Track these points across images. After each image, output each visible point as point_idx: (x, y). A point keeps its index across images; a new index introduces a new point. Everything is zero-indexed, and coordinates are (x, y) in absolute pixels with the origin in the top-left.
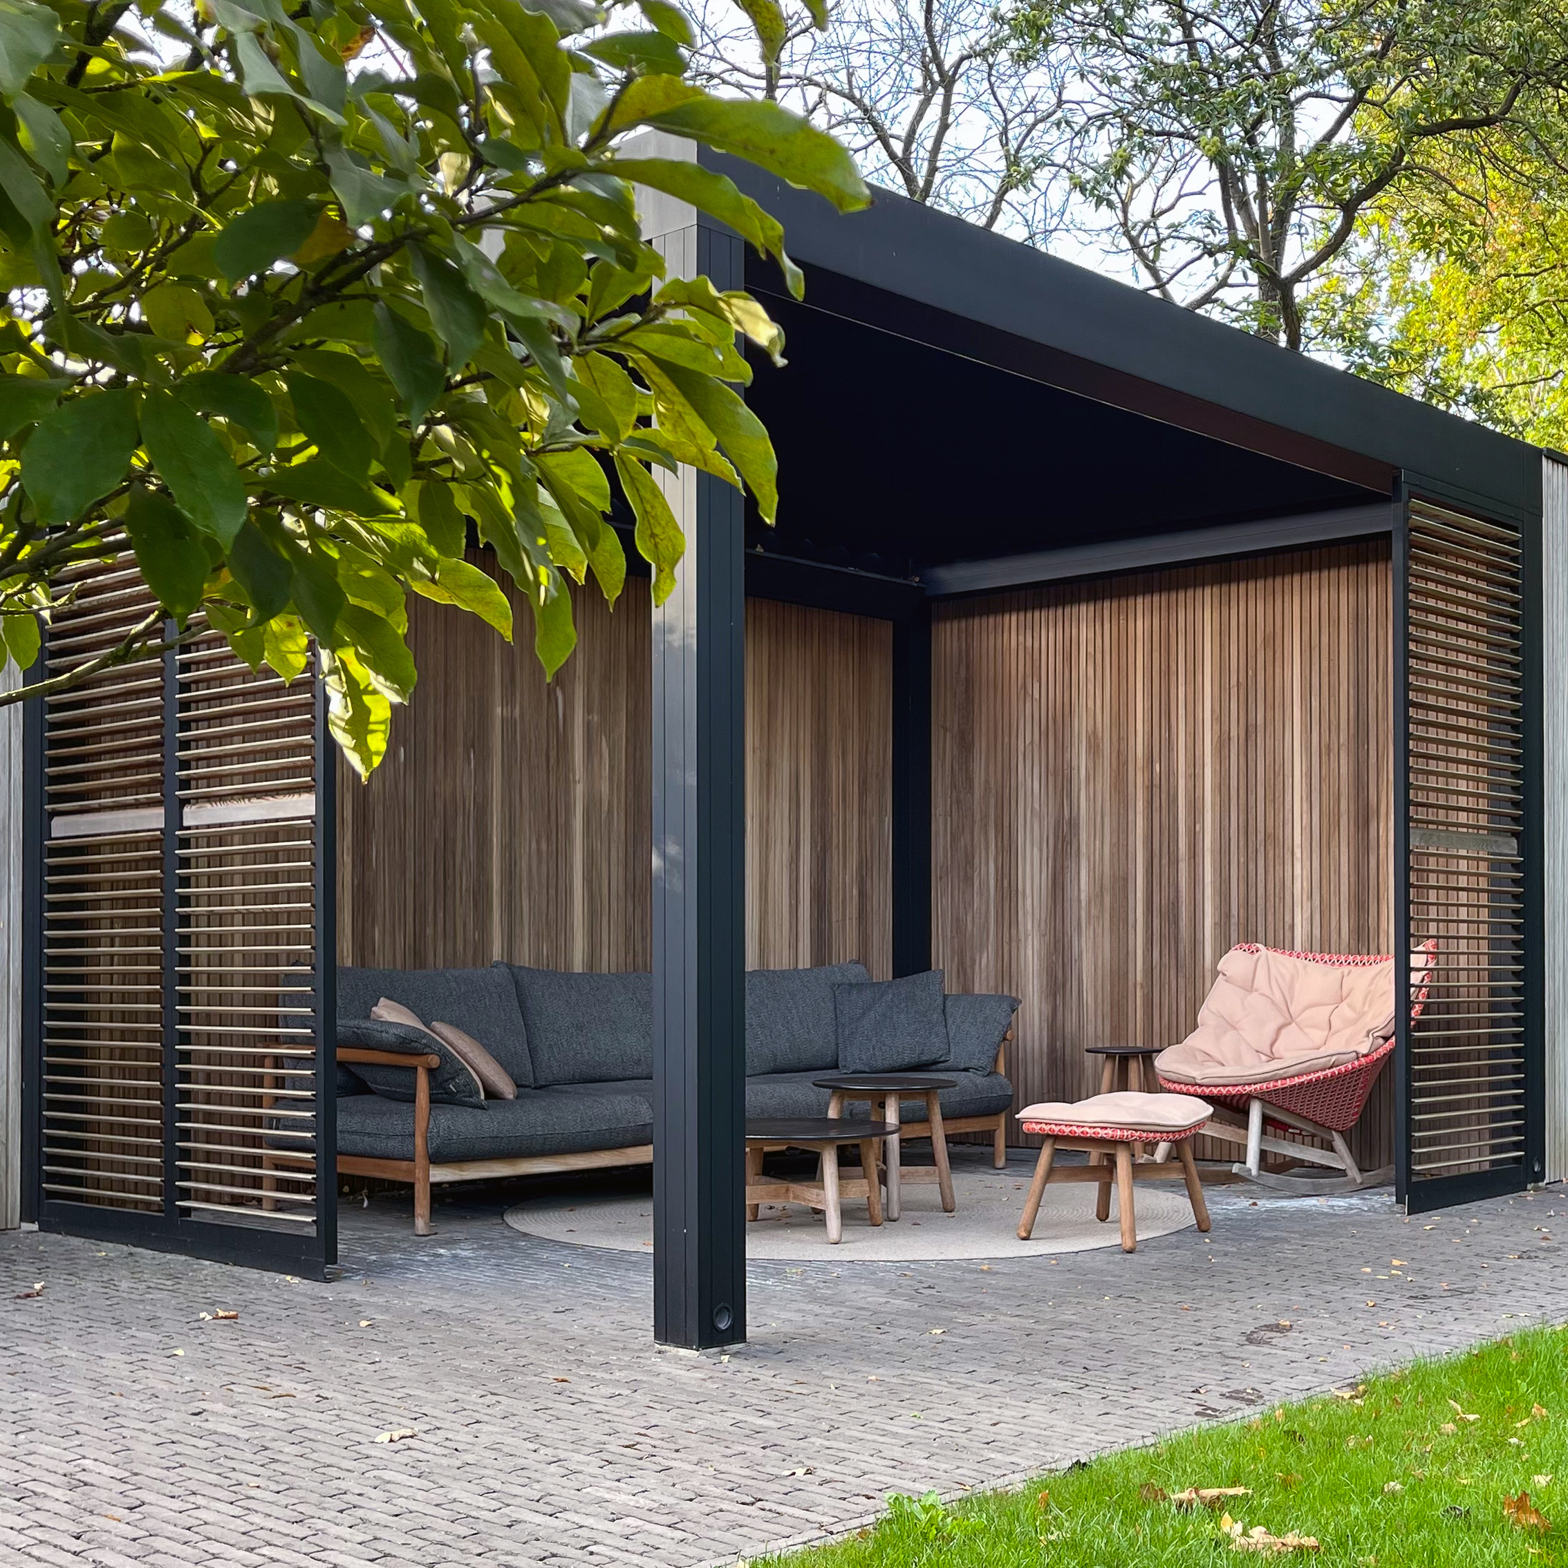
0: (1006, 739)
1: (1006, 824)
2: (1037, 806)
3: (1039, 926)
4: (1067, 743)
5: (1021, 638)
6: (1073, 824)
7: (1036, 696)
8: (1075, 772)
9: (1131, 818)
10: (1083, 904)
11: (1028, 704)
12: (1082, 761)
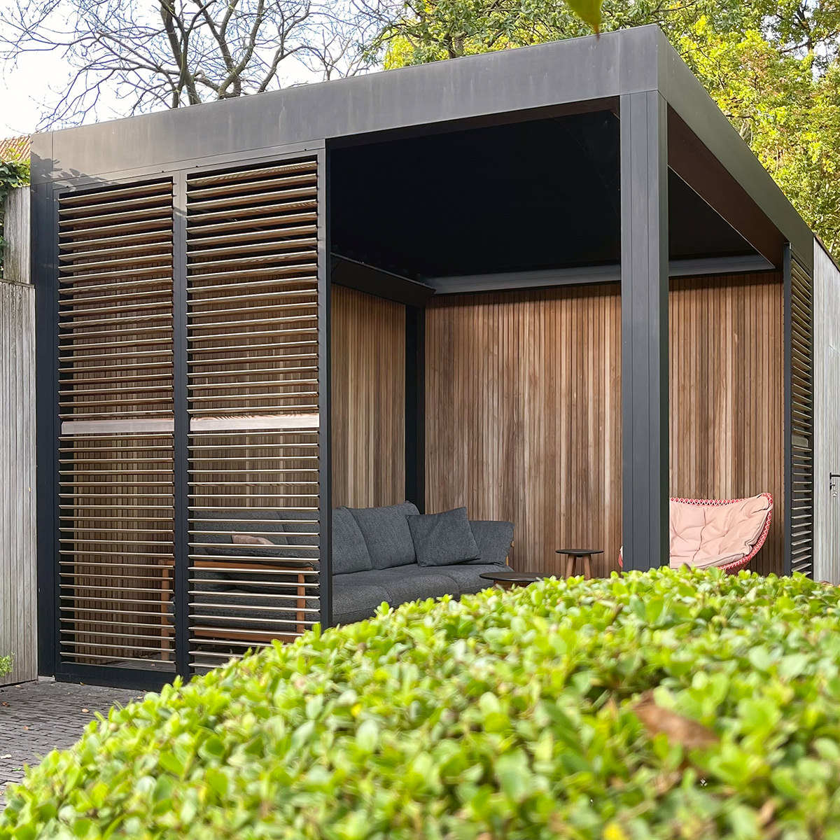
0: (476, 377)
1: (475, 423)
2: (496, 414)
3: (497, 481)
4: (516, 380)
5: (486, 320)
6: (520, 426)
7: (496, 353)
8: (521, 396)
9: (558, 422)
10: (526, 470)
11: (490, 357)
12: (526, 390)
